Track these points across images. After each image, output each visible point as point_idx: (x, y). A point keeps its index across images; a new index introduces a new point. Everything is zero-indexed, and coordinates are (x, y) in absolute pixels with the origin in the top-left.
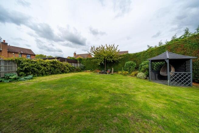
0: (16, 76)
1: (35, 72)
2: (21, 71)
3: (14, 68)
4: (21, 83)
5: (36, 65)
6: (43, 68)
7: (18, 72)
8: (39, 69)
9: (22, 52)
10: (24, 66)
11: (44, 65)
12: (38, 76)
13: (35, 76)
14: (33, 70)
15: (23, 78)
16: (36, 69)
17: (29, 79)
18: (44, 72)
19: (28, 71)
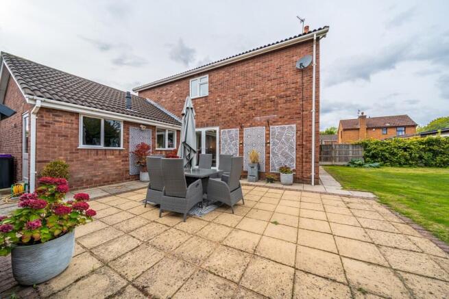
0: (361, 161)
1: (387, 159)
2: (368, 156)
3: (360, 152)
4: (363, 170)
5: (387, 149)
6: (401, 152)
7: (365, 157)
8: (394, 154)
9: (388, 125)
10: (371, 150)
11: (403, 149)
12: (392, 166)
13: (387, 166)
14: (383, 155)
15: (367, 165)
16: (387, 155)
17: (374, 167)
18: (403, 161)
19: (376, 158)
